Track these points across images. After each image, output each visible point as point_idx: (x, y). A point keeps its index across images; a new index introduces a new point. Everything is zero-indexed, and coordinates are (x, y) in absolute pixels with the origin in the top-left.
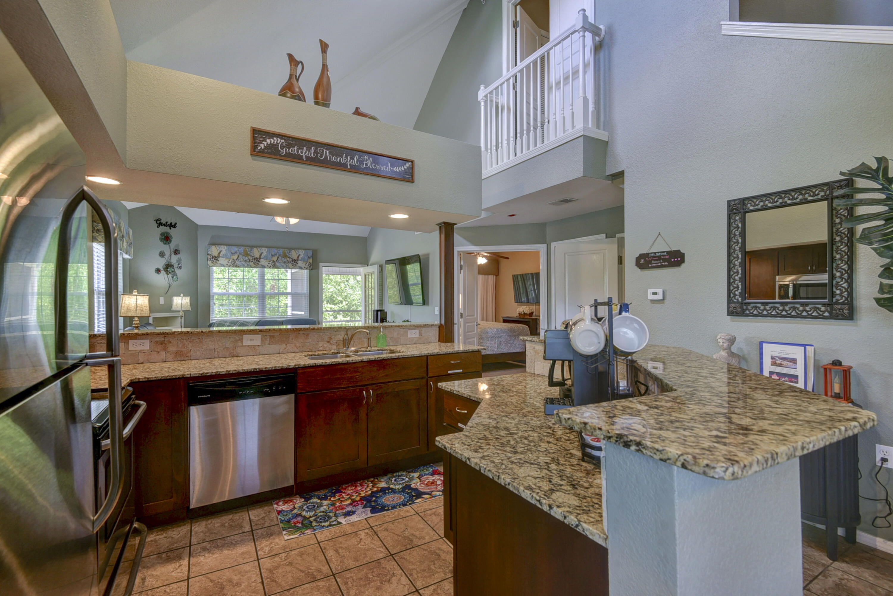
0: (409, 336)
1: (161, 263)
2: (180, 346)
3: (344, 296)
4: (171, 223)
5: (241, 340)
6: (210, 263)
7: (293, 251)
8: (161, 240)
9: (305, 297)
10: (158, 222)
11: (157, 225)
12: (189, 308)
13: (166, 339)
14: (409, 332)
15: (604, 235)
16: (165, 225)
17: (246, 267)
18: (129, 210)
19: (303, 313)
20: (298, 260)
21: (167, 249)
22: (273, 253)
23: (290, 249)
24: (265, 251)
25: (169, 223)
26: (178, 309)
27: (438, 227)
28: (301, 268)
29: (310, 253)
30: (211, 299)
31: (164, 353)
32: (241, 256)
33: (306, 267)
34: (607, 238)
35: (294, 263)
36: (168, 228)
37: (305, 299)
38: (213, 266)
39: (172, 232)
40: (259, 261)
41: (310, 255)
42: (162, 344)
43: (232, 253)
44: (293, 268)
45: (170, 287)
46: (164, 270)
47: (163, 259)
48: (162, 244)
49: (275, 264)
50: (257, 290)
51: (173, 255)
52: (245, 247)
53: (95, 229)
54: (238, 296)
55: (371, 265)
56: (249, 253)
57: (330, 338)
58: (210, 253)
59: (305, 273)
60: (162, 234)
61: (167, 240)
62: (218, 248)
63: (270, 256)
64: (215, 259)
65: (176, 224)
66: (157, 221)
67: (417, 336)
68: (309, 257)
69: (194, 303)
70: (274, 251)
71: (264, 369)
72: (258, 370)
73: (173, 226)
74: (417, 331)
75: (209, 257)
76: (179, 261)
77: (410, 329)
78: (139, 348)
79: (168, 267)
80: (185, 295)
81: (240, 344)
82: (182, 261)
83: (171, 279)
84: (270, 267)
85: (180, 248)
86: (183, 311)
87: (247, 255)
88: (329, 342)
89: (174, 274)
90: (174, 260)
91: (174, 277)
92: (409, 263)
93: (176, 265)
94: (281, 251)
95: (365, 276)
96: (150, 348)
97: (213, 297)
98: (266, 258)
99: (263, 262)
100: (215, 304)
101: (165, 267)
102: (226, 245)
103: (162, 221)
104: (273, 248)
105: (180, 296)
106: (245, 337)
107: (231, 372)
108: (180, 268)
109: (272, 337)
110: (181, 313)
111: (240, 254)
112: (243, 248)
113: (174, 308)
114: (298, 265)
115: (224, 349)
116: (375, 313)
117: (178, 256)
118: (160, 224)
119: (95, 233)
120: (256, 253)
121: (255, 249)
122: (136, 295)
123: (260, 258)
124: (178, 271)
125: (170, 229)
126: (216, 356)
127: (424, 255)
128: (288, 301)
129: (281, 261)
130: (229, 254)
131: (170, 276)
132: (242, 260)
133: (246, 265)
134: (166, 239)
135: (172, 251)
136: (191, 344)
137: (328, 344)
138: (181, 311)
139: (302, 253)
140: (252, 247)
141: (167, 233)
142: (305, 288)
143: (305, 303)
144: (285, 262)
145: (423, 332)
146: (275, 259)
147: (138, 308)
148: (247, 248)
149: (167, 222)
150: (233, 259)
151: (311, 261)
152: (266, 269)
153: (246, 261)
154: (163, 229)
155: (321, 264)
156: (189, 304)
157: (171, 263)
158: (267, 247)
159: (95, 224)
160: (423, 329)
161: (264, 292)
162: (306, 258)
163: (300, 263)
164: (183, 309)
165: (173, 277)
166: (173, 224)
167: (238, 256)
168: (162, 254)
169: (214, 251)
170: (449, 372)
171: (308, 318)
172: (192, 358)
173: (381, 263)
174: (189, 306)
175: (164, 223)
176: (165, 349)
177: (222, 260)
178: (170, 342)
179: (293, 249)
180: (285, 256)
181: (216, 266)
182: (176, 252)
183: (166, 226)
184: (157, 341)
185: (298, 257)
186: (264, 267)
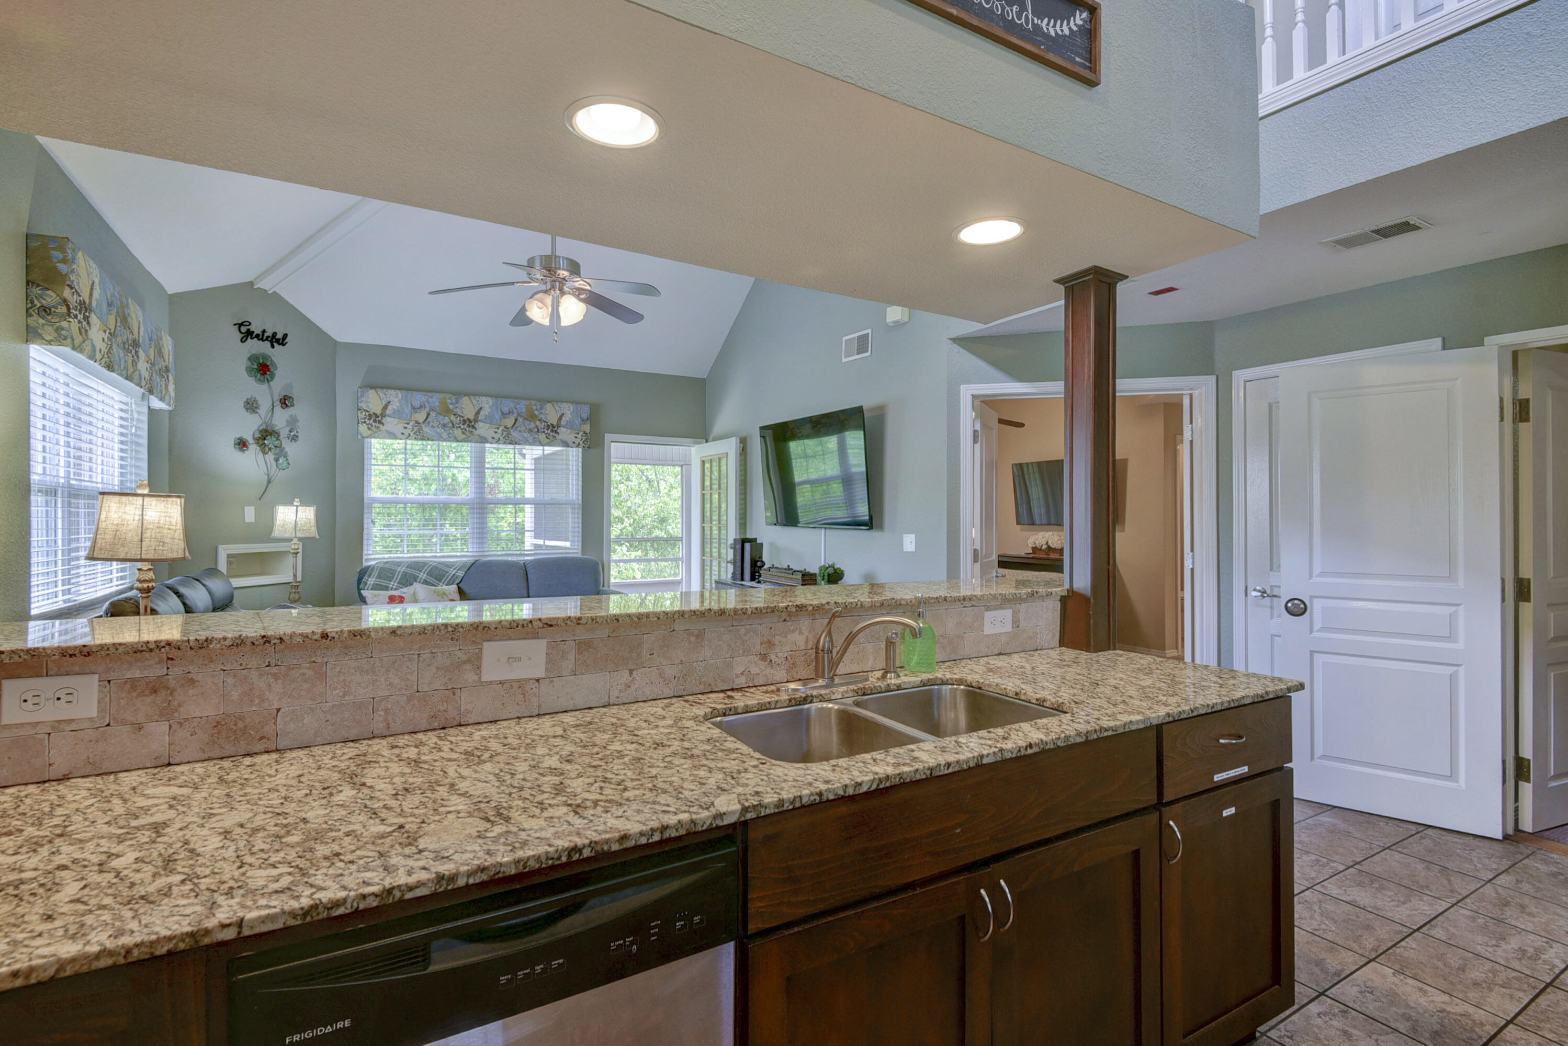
0: (988, 630)
1: (249, 426)
2: (235, 695)
3: (625, 509)
4: (275, 334)
5: (476, 662)
6: (363, 428)
7: (549, 405)
8: (249, 370)
9: (573, 509)
10: (244, 329)
11: (240, 336)
12: (313, 532)
13: (176, 671)
14: (989, 616)
15: (1438, 342)
16: (261, 337)
17: (444, 440)
18: (170, 295)
19: (568, 544)
20: (559, 426)
21: (263, 393)
22: (506, 410)
23: (544, 401)
24: (487, 404)
25: (269, 333)
26: (287, 535)
27: (1061, 289)
28: (566, 444)
29: (585, 412)
30: (366, 511)
31: (165, 727)
32: (433, 414)
33: (577, 441)
34: (1444, 348)
35: (551, 432)
36: (268, 344)
37: (573, 513)
38: (370, 437)
39: (277, 354)
40: (473, 427)
41: (585, 416)
42: (154, 691)
43: (414, 408)
44: (548, 445)
45: (269, 482)
46: (257, 443)
47: (255, 417)
48: (251, 380)
49: (509, 434)
50: (466, 493)
51: (278, 408)
52: (442, 395)
53: (33, 305)
54: (423, 506)
55: (715, 439)
56: (451, 407)
57: (771, 644)
58: (363, 405)
59: (574, 455)
60: (253, 358)
61: (264, 373)
62: (382, 395)
63: (497, 416)
64: (376, 419)
65: (285, 336)
66: (240, 325)
67: (1008, 627)
68: (583, 420)
69: (326, 519)
70: (507, 405)
71: (615, 847)
72: (586, 853)
73: (278, 341)
74: (1007, 613)
75: (362, 415)
76: (292, 423)
77: (988, 609)
78: (50, 713)
79: (266, 435)
80: (303, 503)
81: (471, 677)
82: (299, 424)
83: (274, 463)
84: (498, 442)
85: (295, 393)
86: (300, 539)
87: (446, 411)
88: (764, 657)
89: (281, 453)
90: (280, 419)
91: (281, 461)
92: (794, 437)
93: (284, 433)
94: (522, 406)
95: (703, 462)
96: (101, 710)
97: (371, 507)
98: (489, 420)
99: (482, 429)
100: (373, 523)
101: (258, 435)
102: (400, 389)
103: (252, 328)
104: (506, 397)
105: (291, 504)
106: (492, 650)
107: (461, 882)
108: (294, 438)
109: (584, 646)
110: (296, 545)
111: (432, 409)
112: (438, 395)
113: (276, 533)
114: (558, 437)
115: (410, 698)
116: (739, 546)
117: (290, 411)
118: (249, 334)
119: (35, 317)
120: (467, 408)
121: (465, 400)
122: (143, 496)
123: (476, 420)
124: (289, 447)
125: (273, 347)
126: (379, 727)
127: (872, 410)
128: (528, 516)
129: (523, 428)
130: (408, 410)
131: (270, 457)
132: (436, 424)
133: (445, 435)
134: (263, 369)
135: (277, 398)
136: (278, 687)
137: (763, 664)
138: (295, 541)
139: (568, 410)
140: (459, 395)
141: (265, 357)
142: (573, 491)
143: (573, 521)
144: (531, 430)
145: (1021, 616)
146: (509, 422)
147: (148, 534)
148: (447, 396)
149: (264, 332)
150: (417, 422)
151: (587, 428)
152: (487, 445)
153: (444, 425)
154: (254, 346)
155: (608, 437)
156: (313, 522)
157: (272, 426)
158: (491, 396)
159: (36, 291)
160: (1023, 607)
161: (483, 498)
162: (578, 422)
163: (564, 433)
164: (299, 535)
165: (277, 460)
166: (279, 336)
167: (428, 415)
168: (251, 406)
169: (374, 401)
170: (1217, 778)
171: (579, 555)
172: (282, 744)
173: (743, 435)
174: (314, 529)
175: (257, 331)
176: (166, 713)
177: (390, 423)
178: (192, 681)
179: (549, 402)
180: (532, 417)
181: (378, 437)
182: (285, 402)
183: (262, 340)
184: (133, 682)
185: (560, 419)
186: (484, 440)
